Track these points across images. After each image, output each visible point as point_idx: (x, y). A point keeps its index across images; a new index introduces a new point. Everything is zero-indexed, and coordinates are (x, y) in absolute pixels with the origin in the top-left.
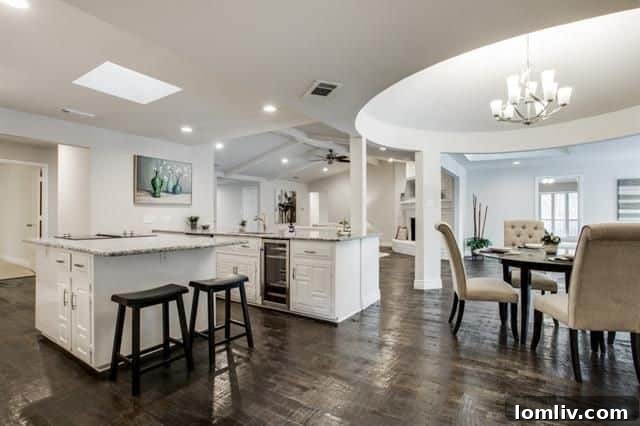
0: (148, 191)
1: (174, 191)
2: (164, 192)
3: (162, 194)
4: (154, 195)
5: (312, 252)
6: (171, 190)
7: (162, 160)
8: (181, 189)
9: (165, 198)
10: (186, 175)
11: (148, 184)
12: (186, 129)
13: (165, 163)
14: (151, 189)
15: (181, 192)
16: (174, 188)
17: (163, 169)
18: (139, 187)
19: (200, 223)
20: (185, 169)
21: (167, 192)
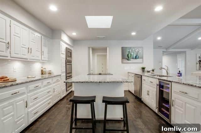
0: (126, 59)
1: (136, 58)
2: (132, 58)
3: (131, 59)
4: (128, 60)
5: (186, 93)
6: (134, 58)
7: (131, 47)
8: (138, 57)
9: (132, 61)
10: (140, 52)
11: (126, 56)
12: (134, 34)
13: (132, 48)
14: (127, 58)
15: (138, 58)
16: (136, 57)
17: (132, 50)
18: (123, 57)
19: (146, 70)
20: (140, 49)
21: (133, 58)
